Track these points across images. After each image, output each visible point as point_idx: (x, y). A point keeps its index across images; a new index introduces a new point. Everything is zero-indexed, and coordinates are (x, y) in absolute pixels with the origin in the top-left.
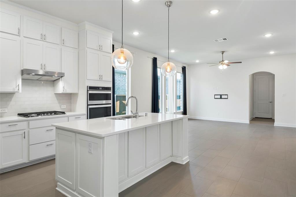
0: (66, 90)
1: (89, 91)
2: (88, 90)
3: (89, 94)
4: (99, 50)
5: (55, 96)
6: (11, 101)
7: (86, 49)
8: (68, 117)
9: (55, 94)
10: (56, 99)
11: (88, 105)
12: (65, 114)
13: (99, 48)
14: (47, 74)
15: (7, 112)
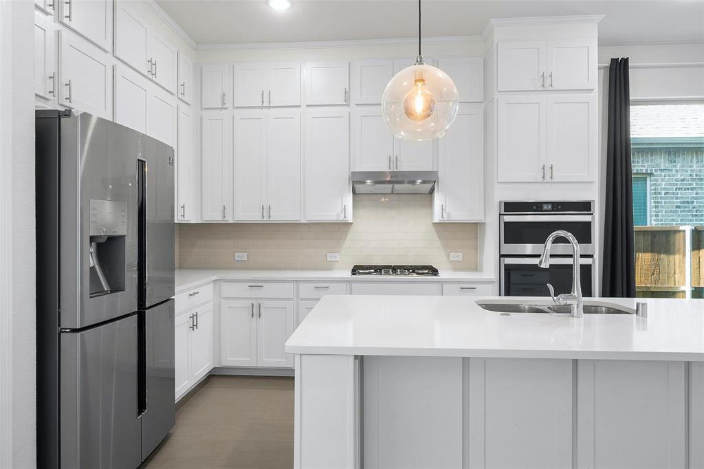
0: (449, 214)
1: (505, 217)
2: (503, 212)
3: (505, 223)
4: (541, 89)
5: (433, 230)
6: (345, 239)
7: (496, 97)
8: (442, 282)
9: (433, 224)
10: (437, 238)
11: (502, 256)
12: (435, 275)
13: (540, 84)
14: (395, 179)
15: (338, 259)
